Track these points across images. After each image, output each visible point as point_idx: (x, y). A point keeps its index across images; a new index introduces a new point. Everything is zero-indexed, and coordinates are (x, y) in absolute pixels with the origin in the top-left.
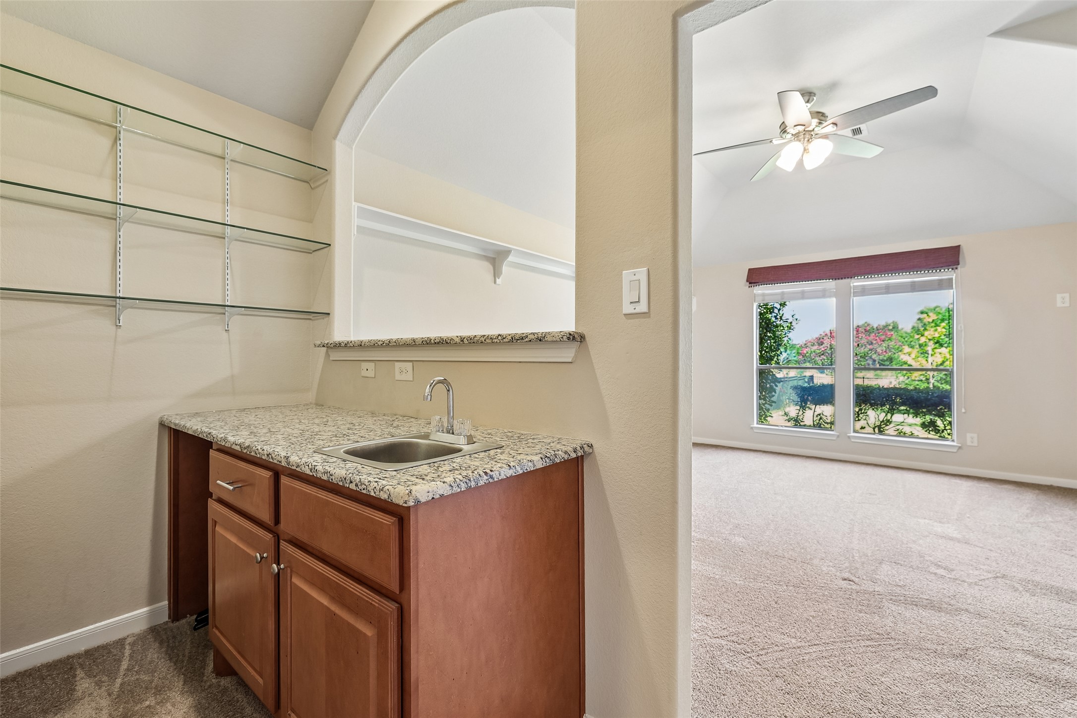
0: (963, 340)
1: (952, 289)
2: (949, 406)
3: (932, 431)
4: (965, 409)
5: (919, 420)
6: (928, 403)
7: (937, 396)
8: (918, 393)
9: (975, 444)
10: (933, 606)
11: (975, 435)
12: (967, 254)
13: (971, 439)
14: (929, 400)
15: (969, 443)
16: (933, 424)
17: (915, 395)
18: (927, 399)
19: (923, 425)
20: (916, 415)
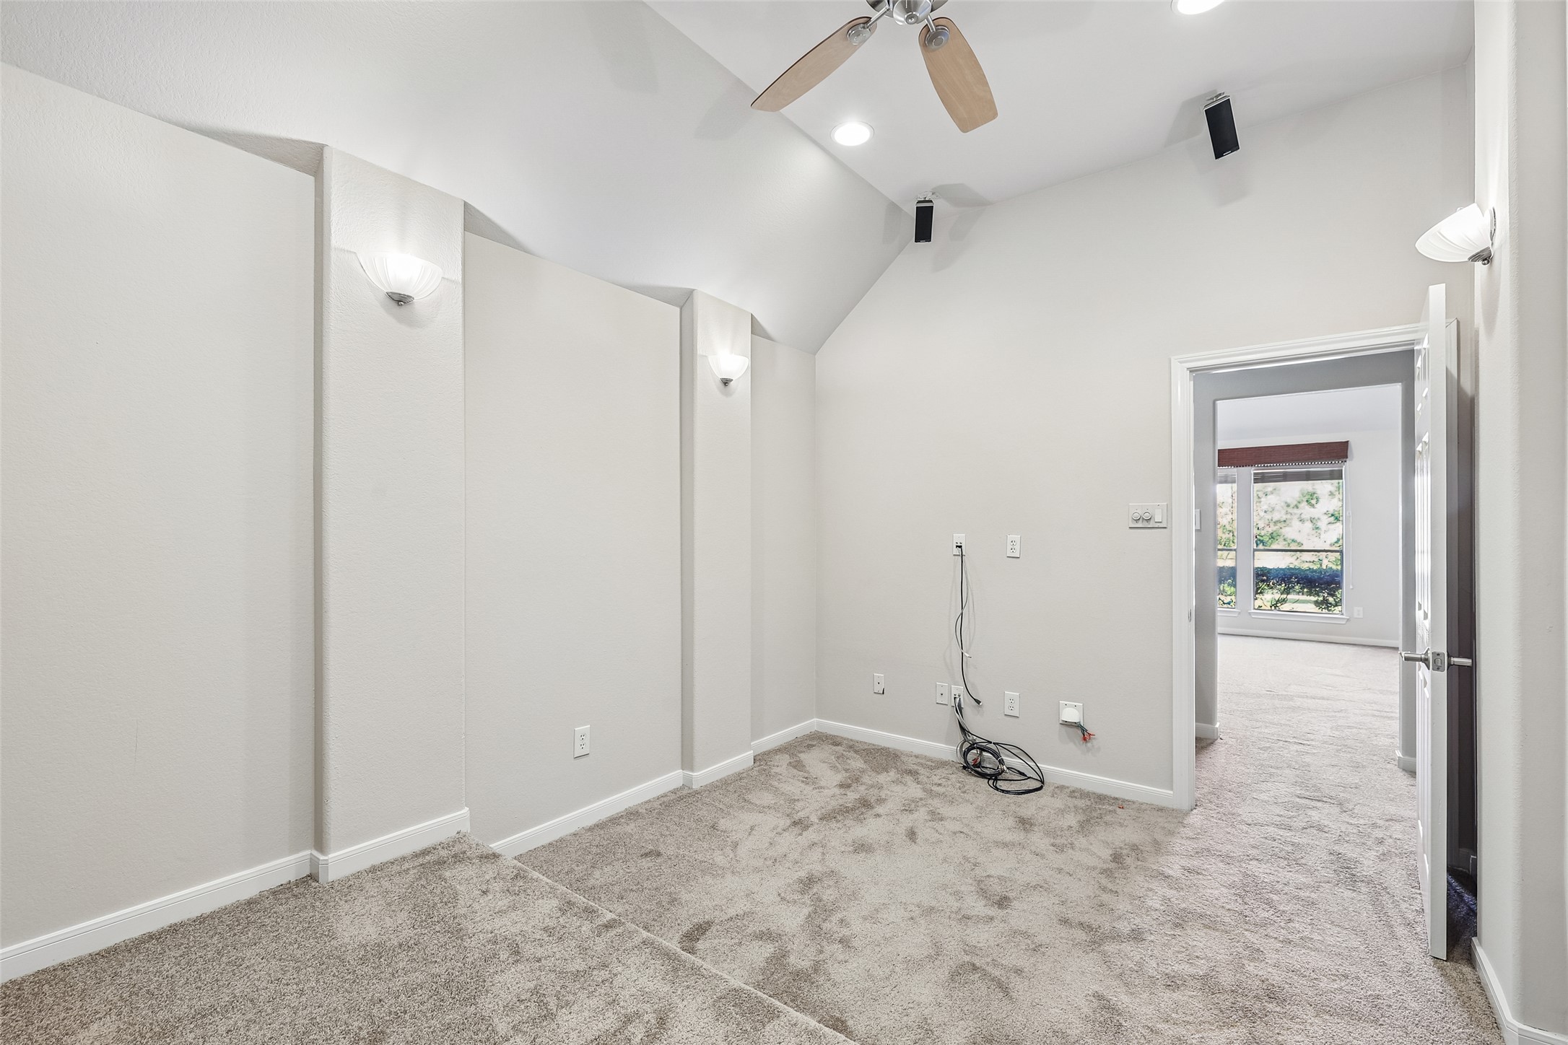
0: (1351, 525)
1: (1342, 479)
2: (1339, 585)
3: (1324, 608)
4: (1353, 586)
5: (1314, 598)
6: (1321, 582)
7: (1329, 576)
8: (1312, 572)
9: (1361, 616)
10: (1323, 698)
11: (1361, 609)
12: (1354, 449)
13: (1358, 612)
14: (1321, 579)
15: (1356, 616)
16: (1325, 602)
17: (1310, 575)
18: (1320, 578)
19: (1317, 603)
20: (1310, 594)
